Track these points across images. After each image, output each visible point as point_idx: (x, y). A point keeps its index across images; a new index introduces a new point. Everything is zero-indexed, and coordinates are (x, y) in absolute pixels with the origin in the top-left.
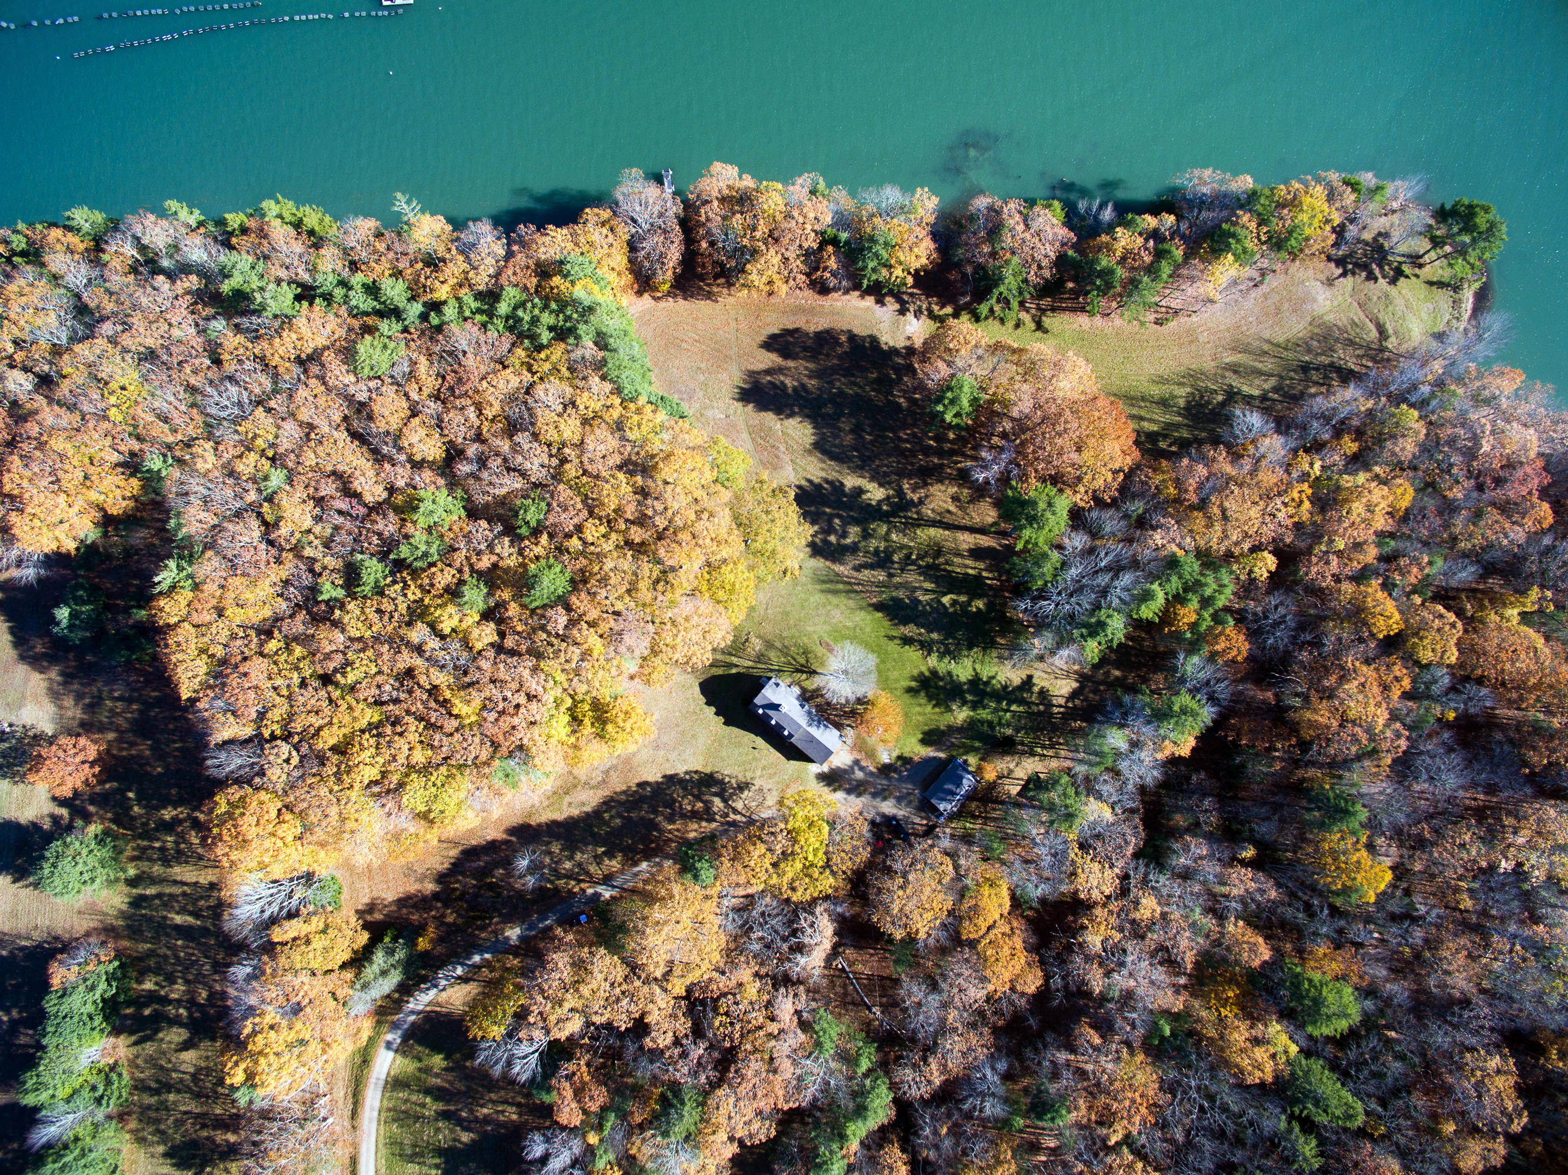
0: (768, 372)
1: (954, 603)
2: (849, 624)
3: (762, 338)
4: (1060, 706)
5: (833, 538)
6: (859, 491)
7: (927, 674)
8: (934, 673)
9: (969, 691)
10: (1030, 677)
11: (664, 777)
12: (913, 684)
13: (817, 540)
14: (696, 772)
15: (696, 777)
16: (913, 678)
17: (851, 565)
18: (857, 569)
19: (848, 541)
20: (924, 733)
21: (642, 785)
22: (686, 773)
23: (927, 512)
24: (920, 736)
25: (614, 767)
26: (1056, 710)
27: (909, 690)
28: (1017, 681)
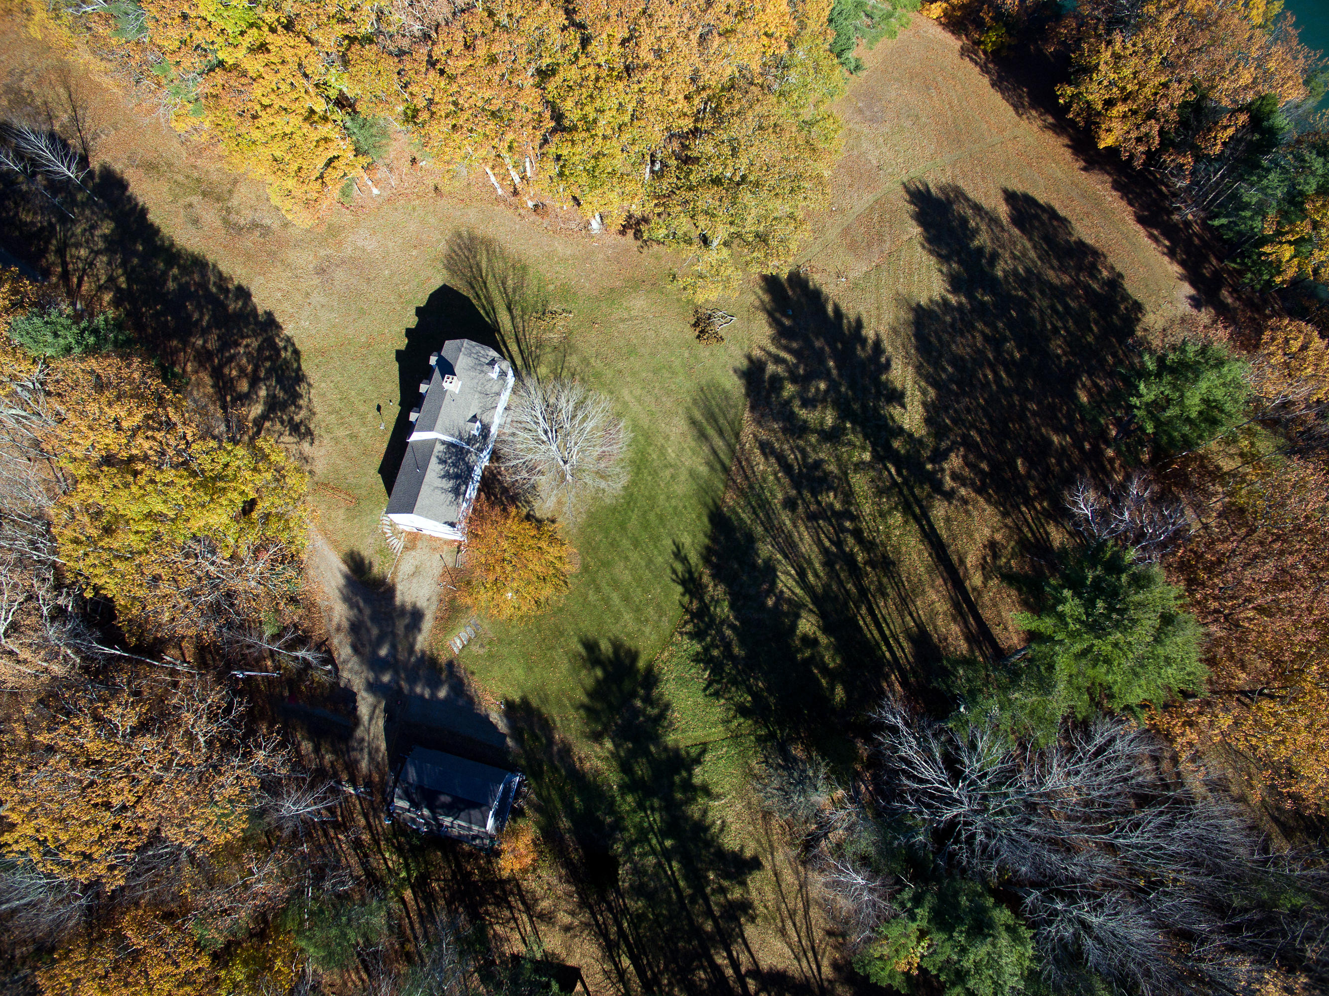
0: (978, 208)
1: (810, 642)
2: (671, 453)
3: (1018, 187)
4: (735, 964)
5: (789, 389)
6: (897, 397)
7: (641, 664)
8: (651, 679)
9: (652, 762)
10: (755, 864)
11: (269, 314)
12: (605, 646)
13: (771, 368)
14: (296, 352)
15: (286, 355)
16: (617, 646)
17: (764, 435)
18: (766, 448)
19: (803, 413)
20: (525, 701)
21: (243, 293)
22: (288, 340)
23: (939, 511)
24: (516, 698)
25: (266, 230)
26: (721, 960)
27: (591, 646)
28: (731, 842)
